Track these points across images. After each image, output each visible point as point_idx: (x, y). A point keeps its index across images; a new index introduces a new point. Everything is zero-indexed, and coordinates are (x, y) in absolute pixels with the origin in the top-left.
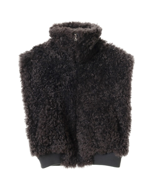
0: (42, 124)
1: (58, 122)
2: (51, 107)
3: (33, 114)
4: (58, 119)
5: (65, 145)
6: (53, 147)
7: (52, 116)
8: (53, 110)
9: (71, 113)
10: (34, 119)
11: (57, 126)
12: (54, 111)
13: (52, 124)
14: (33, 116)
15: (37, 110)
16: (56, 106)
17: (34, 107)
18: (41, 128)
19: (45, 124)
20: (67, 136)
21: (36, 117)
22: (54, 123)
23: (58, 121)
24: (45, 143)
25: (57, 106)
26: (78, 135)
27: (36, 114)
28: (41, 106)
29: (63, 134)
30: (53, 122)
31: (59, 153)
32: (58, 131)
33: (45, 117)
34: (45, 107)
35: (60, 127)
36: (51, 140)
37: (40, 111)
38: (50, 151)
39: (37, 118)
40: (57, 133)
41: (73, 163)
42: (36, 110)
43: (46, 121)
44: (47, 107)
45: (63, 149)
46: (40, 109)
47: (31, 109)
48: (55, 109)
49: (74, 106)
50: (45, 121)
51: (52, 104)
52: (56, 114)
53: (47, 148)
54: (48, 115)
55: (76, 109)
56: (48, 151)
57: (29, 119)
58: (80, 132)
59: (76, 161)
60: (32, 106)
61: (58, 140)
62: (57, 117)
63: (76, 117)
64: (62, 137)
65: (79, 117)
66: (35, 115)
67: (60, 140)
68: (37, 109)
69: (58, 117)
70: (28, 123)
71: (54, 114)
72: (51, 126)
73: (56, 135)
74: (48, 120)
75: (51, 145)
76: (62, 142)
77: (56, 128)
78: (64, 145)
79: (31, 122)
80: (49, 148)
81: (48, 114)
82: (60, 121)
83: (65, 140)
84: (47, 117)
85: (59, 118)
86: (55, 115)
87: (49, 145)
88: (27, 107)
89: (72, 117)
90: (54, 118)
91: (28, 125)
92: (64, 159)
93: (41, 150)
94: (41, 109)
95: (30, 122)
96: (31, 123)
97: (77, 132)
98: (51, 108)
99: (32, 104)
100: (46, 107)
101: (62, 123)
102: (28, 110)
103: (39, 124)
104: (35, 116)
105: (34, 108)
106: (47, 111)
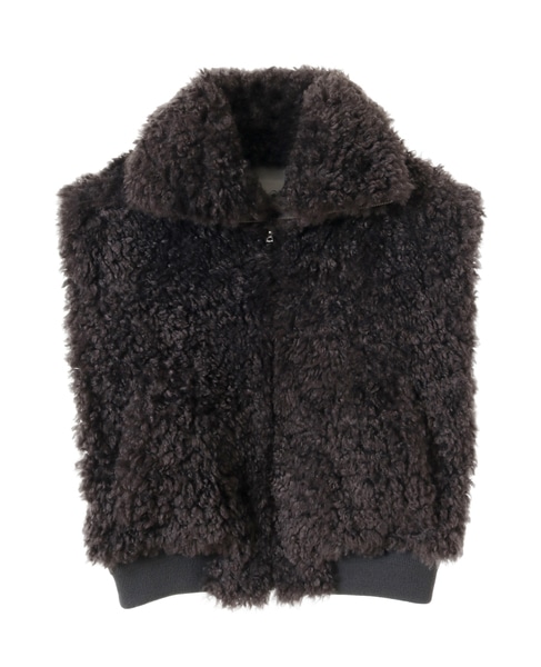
0: (131, 452)
1: (194, 444)
2: (170, 387)
3: (103, 408)
4: (194, 432)
5: (222, 525)
6: (170, 534)
7: (168, 422)
8: (178, 398)
9: (257, 406)
10: (105, 429)
11: (188, 459)
12: (179, 402)
13: (172, 455)
14: (104, 416)
15: (118, 396)
16: (188, 382)
17: (108, 384)
18: (126, 465)
19: (143, 453)
20: (230, 494)
21: (115, 422)
22: (179, 448)
23: (195, 442)
24: (142, 520)
25: (194, 382)
26: (279, 483)
27: (114, 409)
28: (132, 383)
29: (213, 488)
30: (174, 447)
31: (193, 555)
32: (194, 476)
33: (144, 427)
34: (144, 391)
35: (201, 464)
36: (164, 510)
37: (128, 402)
38: (157, 547)
39: (118, 426)
40: (190, 486)
41: (256, 589)
42: (113, 397)
43: (146, 442)
44: (154, 391)
45: (210, 542)
46: (129, 391)
47: (96, 390)
48: (183, 393)
49: (266, 379)
50: (141, 441)
51: (173, 376)
52: (186, 414)
53: (146, 536)
54: (155, 418)
55: (273, 390)
56: (149, 546)
57: (89, 428)
58: (288, 475)
59: (266, 580)
60: (100, 382)
61: (194, 509)
62: (192, 424)
63: (273, 419)
64: (209, 496)
65: (284, 419)
66: (109, 413)
67: (203, 510)
68: (116, 392)
69: (196, 423)
70: (84, 445)
71: (178, 416)
72: (166, 462)
73: (187, 493)
74: (154, 437)
75: (165, 525)
76: (209, 514)
77: (186, 466)
78: (218, 526)
79: (96, 441)
80: (155, 536)
81: (154, 415)
82: (201, 438)
83: (222, 509)
84: (150, 428)
85: (198, 429)
86: (181, 419)
87: (155, 529)
88: (84, 385)
89: (259, 421)
90: (179, 428)
91: (83, 449)
92: (216, 575)
93: (124, 543)
94: (132, 394)
95: (91, 439)
96: (95, 444)
97: (277, 472)
98: (168, 393)
99: (101, 375)
100: (151, 387)
101: (209, 447)
102: (85, 396)
103: (123, 451)
104: (112, 418)
105: (109, 388)
106: (151, 405)
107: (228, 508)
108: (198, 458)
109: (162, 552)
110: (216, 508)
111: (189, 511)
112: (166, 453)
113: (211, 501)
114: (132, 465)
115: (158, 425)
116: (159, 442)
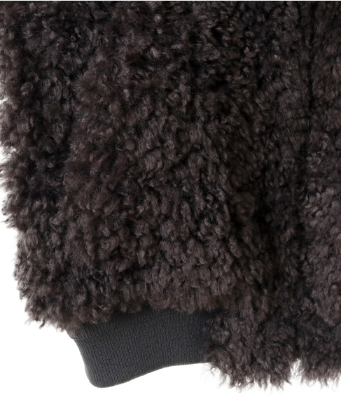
0: (92, 148)
1: (193, 138)
2: (156, 42)
3: (43, 77)
4: (193, 119)
5: (232, 267)
6: (158, 279)
7: (154, 101)
8: (169, 62)
9: (287, 81)
10: (46, 113)
11: (184, 162)
12: (170, 67)
13: (158, 154)
14: (45, 90)
15: (67, 58)
16: (184, 36)
17: (52, 36)
18: (83, 169)
19: (111, 149)
20: (244, 219)
21: (63, 101)
22: (171, 143)
23: (195, 135)
24: (112, 258)
26: (314, 205)
27: (61, 78)
28: (92, 34)
29: (220, 210)
30: (162, 142)
31: (190, 312)
32: (191, 190)
33: (114, 107)
34: (114, 45)
35: (203, 171)
36: (145, 242)
37: (85, 66)
38: (139, 298)
39: (67, 107)
40: (186, 206)
41: (275, 360)
42: (60, 59)
43: (117, 132)
44: (130, 46)
45: (216, 292)
46: (88, 49)
47: (30, 46)
48: (177, 54)
49: (303, 39)
50: (110, 130)
51: (160, 25)
52: (182, 88)
53: (121, 281)
54: (132, 94)
55: (312, 58)
56: (127, 298)
57: (20, 107)
59: (290, 348)
60: (37, 31)
61: (192, 242)
62: (191, 104)
63: (311, 103)
64: (214, 222)
65: (327, 105)
66: (53, 85)
67: (203, 243)
68: (65, 49)
69: (197, 104)
70: (12, 137)
71: (169, 91)
72: (149, 166)
73: (180, 216)
74: (131, 123)
75: (148, 267)
76: (214, 251)
77: (181, 173)
78: (226, 269)
79: (32, 130)
80: (134, 283)
81: (131, 87)
82: (205, 129)
84: (125, 109)
85: (199, 113)
86: (174, 96)
87: (134, 270)
88: (11, 36)
89: (289, 106)
90: (170, 110)
91: (10, 144)
92: (223, 340)
93: (89, 293)
94: (92, 53)
95: (24, 127)
96: (30, 135)
97: (312, 186)
98: (155, 52)
99: (40, 19)
100: (126, 40)
101: (216, 145)
102: (12, 54)
103: (77, 147)
104: (57, 92)
105: (52, 43)
106: (126, 71)
107: (240, 241)
108: (200, 160)
109: (146, 307)
110: (224, 241)
111: (183, 244)
112: (149, 152)
113: (218, 230)
114: (93, 171)
115: (137, 104)
116: (139, 132)
